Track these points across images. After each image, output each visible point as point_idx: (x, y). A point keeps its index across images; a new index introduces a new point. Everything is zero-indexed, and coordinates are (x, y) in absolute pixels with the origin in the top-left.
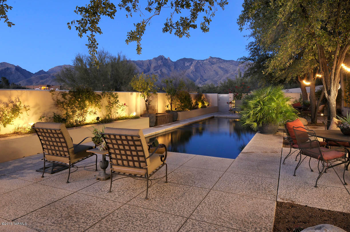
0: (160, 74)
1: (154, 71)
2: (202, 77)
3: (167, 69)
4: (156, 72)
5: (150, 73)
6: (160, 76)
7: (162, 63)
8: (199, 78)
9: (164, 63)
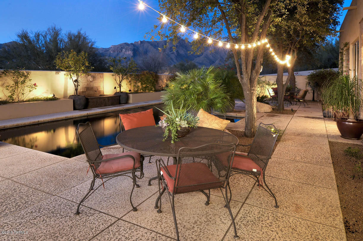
0: (176, 54)
1: (170, 52)
2: (222, 59)
3: (184, 49)
4: (172, 52)
5: (166, 54)
6: (176, 57)
7: (179, 44)
8: (219, 60)
9: (180, 44)
